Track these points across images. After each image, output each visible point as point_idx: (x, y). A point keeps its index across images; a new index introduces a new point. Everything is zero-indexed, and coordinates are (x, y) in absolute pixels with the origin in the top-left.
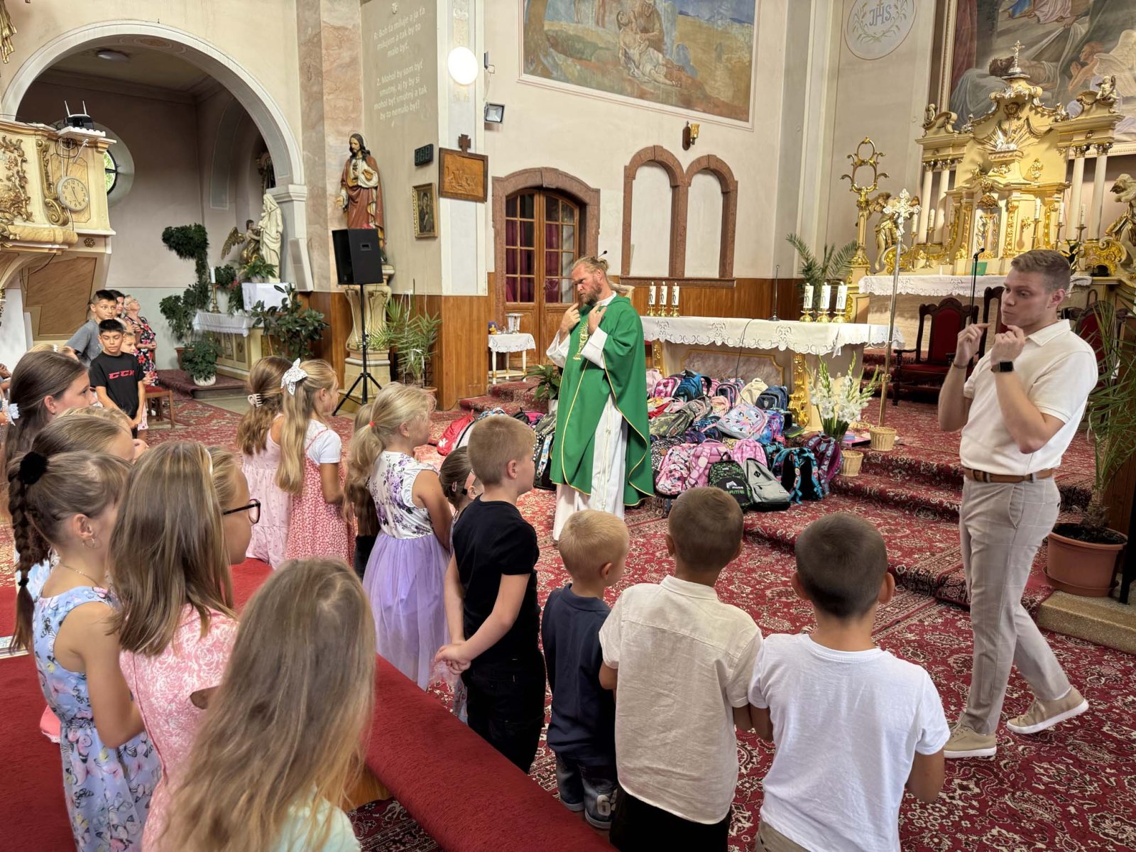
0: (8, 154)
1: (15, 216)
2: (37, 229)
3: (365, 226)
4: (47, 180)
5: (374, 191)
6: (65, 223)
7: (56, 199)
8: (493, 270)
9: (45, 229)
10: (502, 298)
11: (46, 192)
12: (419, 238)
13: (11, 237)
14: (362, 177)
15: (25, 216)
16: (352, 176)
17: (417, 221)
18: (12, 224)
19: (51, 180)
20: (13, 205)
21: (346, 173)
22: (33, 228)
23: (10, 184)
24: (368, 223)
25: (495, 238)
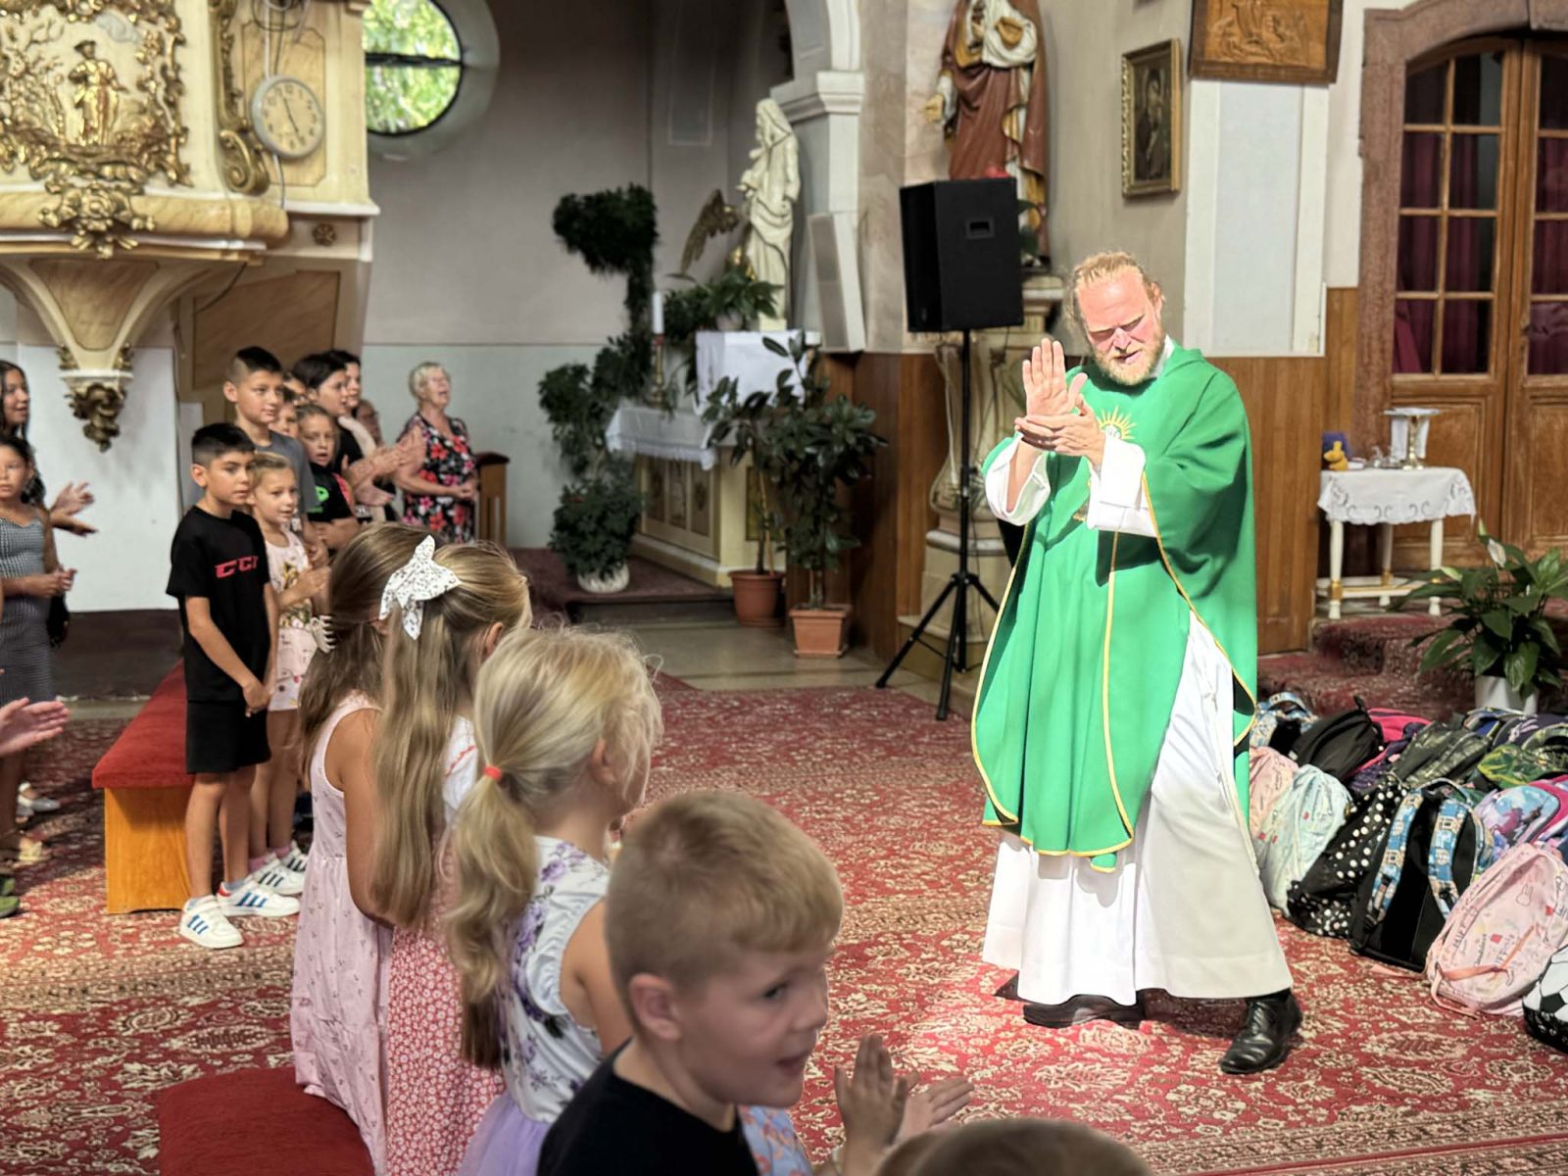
0: (145, 25)
1: (150, 174)
2: (196, 203)
3: (993, 172)
4: (228, 85)
5: (1025, 75)
6: (259, 188)
7: (243, 131)
8: (1352, 281)
9: (213, 203)
10: (1380, 361)
11: (224, 113)
12: (1132, 198)
13: (136, 224)
14: (993, 39)
15: (173, 175)
16: (969, 39)
17: (1129, 151)
18: (141, 193)
19: (238, 83)
20: (146, 147)
21: (955, 31)
22: (187, 202)
23: (144, 99)
24: (1003, 163)
25: (1367, 185)
